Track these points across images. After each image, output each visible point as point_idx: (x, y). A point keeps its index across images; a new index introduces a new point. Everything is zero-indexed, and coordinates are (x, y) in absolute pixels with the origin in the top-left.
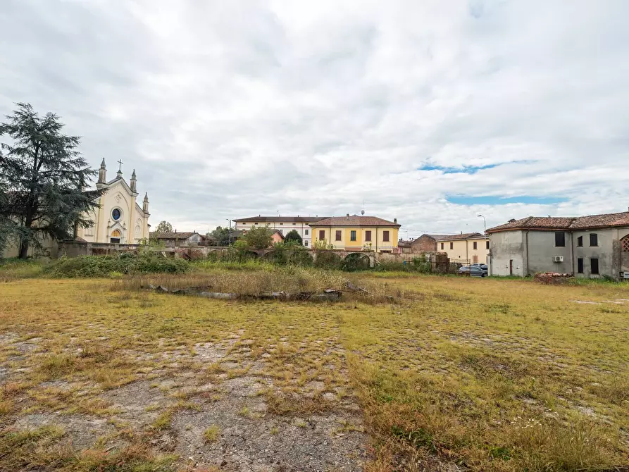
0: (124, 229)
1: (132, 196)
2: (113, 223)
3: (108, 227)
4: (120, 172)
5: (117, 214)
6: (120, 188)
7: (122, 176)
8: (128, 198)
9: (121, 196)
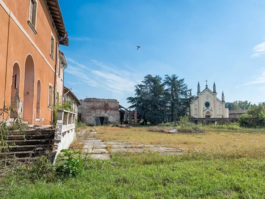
0: (212, 111)
1: (214, 95)
2: (205, 108)
3: (204, 111)
4: (207, 85)
5: (207, 104)
6: (207, 93)
7: (208, 87)
8: (212, 97)
9: (208, 96)
